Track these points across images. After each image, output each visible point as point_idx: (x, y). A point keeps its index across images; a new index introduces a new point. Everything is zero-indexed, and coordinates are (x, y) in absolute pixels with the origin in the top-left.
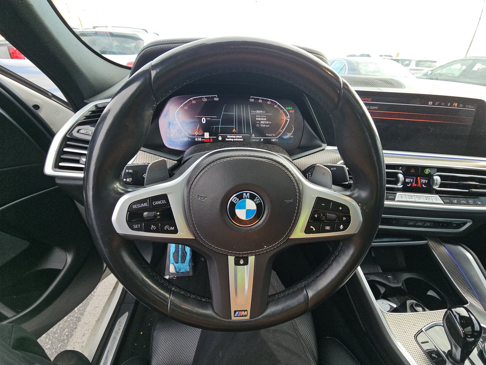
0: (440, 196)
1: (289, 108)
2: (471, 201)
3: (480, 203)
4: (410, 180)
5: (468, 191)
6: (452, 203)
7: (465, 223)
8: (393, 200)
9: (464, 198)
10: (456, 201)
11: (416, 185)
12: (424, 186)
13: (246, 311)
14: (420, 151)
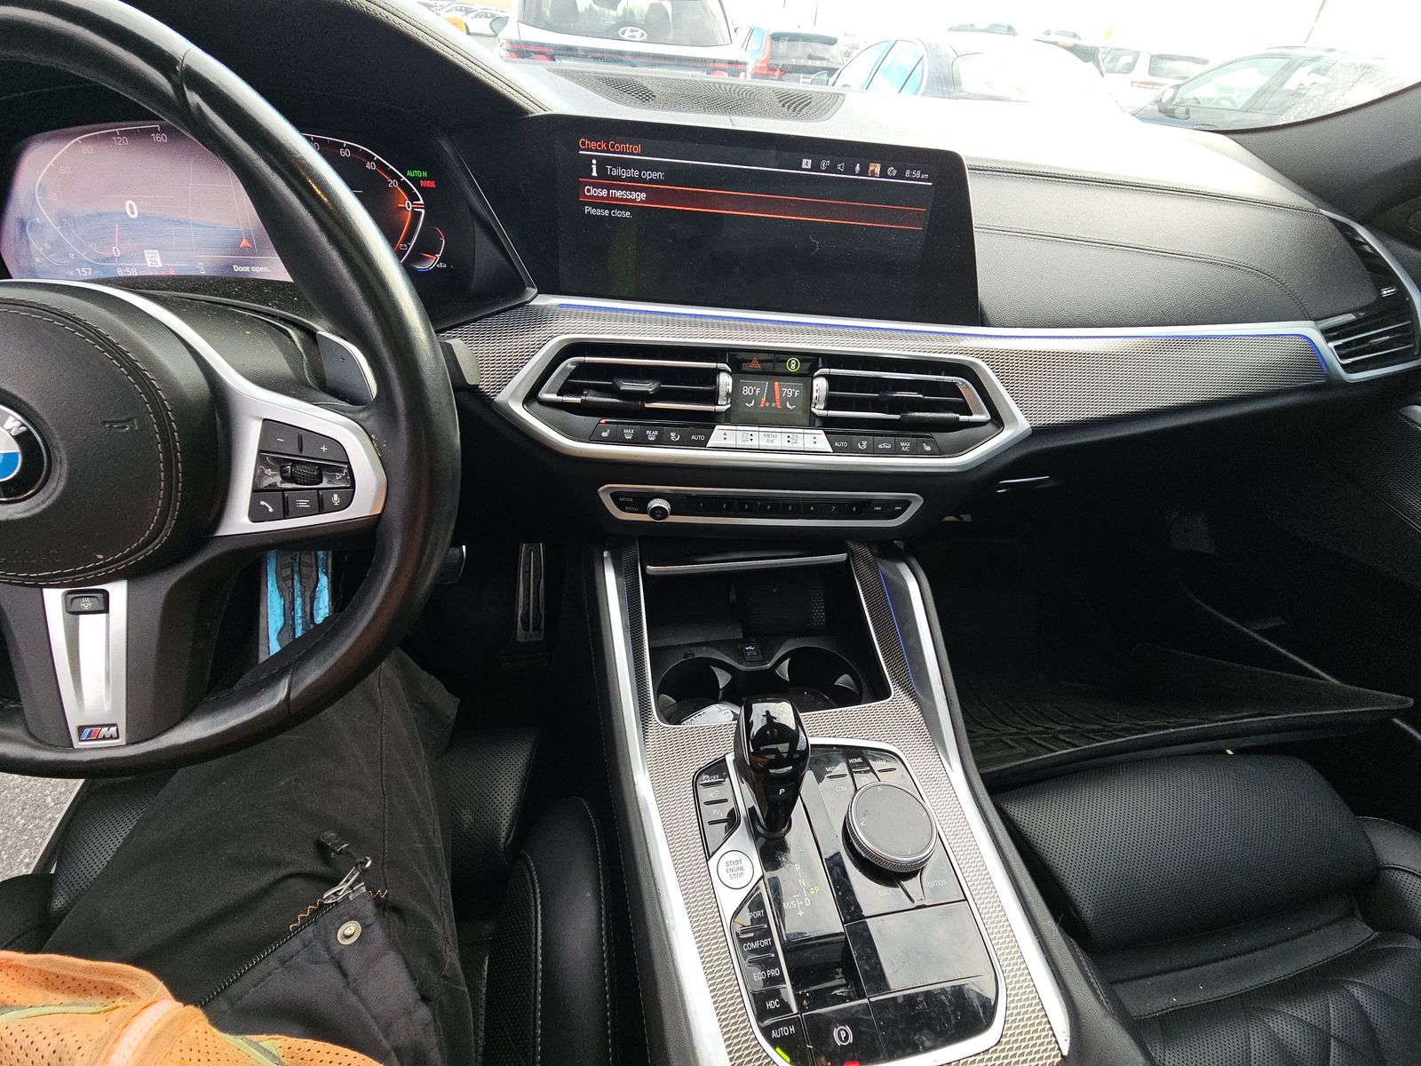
0: (826, 433)
1: (418, 173)
2: (905, 445)
3: (928, 448)
4: (755, 391)
5: (898, 417)
6: (852, 450)
7: (906, 504)
8: (702, 444)
9: (886, 435)
10: (865, 443)
11: (767, 404)
12: (789, 406)
13: (114, 725)
14: (795, 308)
